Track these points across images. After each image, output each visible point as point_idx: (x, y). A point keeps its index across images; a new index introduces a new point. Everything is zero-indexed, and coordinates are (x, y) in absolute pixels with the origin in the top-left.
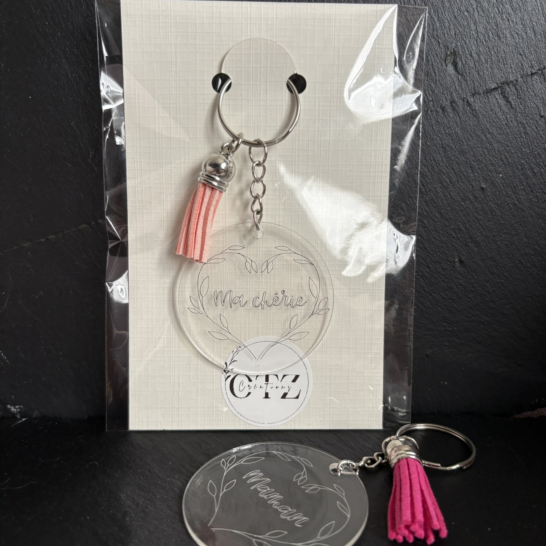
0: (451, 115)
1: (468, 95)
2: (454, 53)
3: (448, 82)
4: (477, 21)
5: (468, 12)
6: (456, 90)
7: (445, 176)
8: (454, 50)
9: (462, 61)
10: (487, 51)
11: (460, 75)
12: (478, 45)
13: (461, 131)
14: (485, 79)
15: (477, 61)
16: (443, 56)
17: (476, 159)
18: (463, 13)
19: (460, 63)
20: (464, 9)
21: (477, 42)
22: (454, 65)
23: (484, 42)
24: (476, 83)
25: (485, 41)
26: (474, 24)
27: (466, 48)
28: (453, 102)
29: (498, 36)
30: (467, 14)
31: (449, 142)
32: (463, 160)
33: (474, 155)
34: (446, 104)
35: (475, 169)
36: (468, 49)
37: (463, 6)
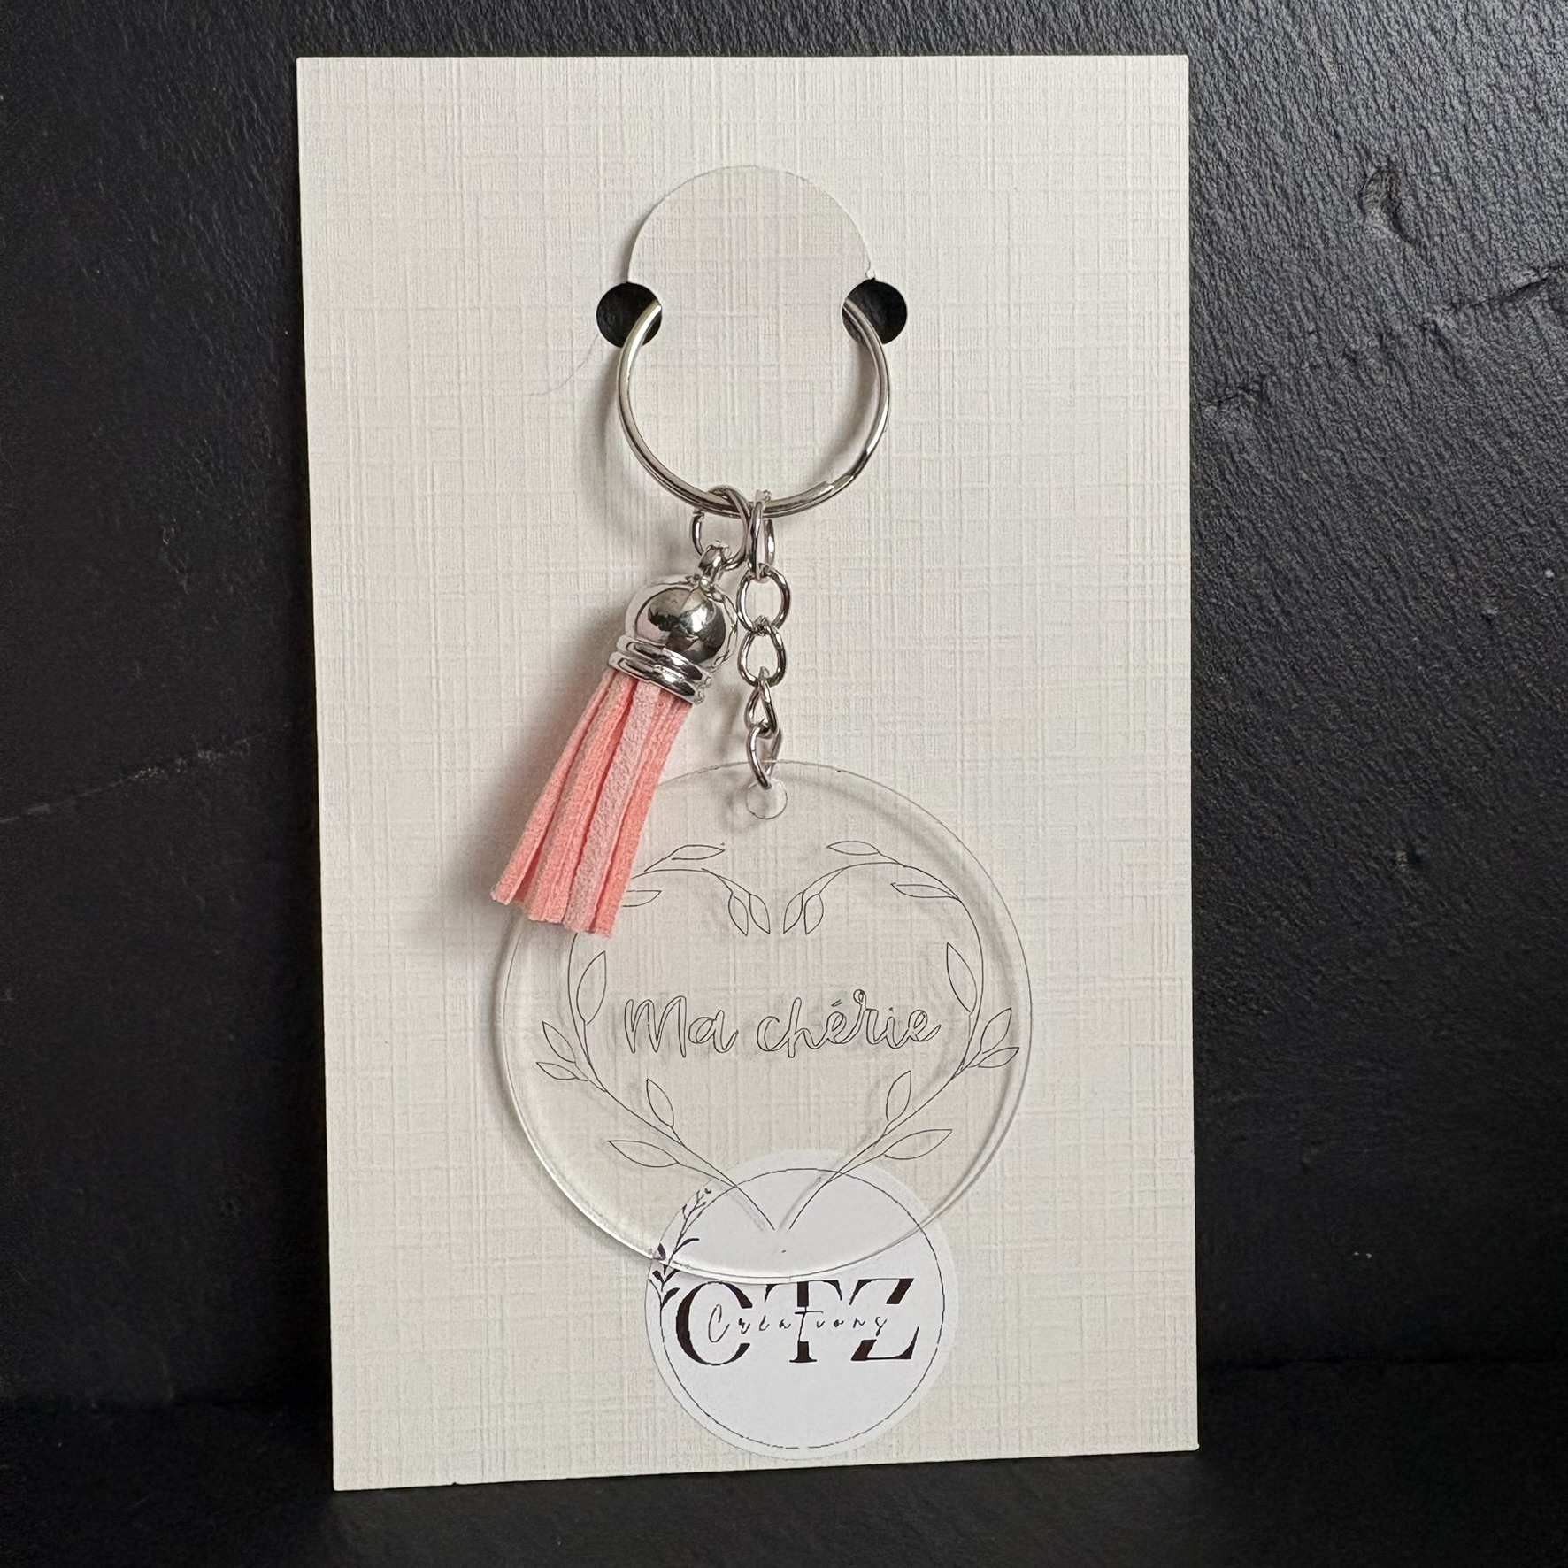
0: (1380, 379)
1: (1438, 308)
2: (1390, 171)
3: (1371, 268)
4: (1468, 61)
5: (1434, 31)
6: (1398, 294)
7: (1360, 579)
8: (1389, 160)
9: (1416, 197)
10: (1502, 161)
11: (1410, 242)
12: (1469, 142)
13: (1414, 429)
14: (1496, 255)
15: (1466, 197)
16: (1351, 183)
17: (1465, 523)
18: (1419, 36)
19: (1409, 204)
20: (1423, 23)
21: (1466, 131)
22: (1388, 211)
23: (1492, 133)
24: (1464, 268)
25: (1495, 127)
26: (1458, 72)
27: (1429, 154)
28: (1384, 334)
29: (1539, 112)
30: (1433, 37)
31: (1374, 468)
32: (1422, 528)
33: (1459, 508)
34: (1366, 342)
35: (1463, 556)
36: (1435, 156)
37: (1419, 13)
